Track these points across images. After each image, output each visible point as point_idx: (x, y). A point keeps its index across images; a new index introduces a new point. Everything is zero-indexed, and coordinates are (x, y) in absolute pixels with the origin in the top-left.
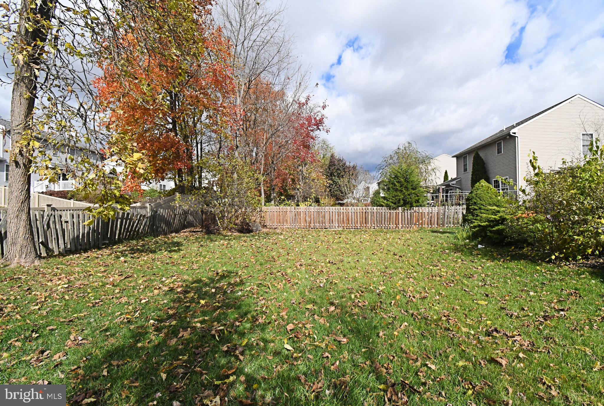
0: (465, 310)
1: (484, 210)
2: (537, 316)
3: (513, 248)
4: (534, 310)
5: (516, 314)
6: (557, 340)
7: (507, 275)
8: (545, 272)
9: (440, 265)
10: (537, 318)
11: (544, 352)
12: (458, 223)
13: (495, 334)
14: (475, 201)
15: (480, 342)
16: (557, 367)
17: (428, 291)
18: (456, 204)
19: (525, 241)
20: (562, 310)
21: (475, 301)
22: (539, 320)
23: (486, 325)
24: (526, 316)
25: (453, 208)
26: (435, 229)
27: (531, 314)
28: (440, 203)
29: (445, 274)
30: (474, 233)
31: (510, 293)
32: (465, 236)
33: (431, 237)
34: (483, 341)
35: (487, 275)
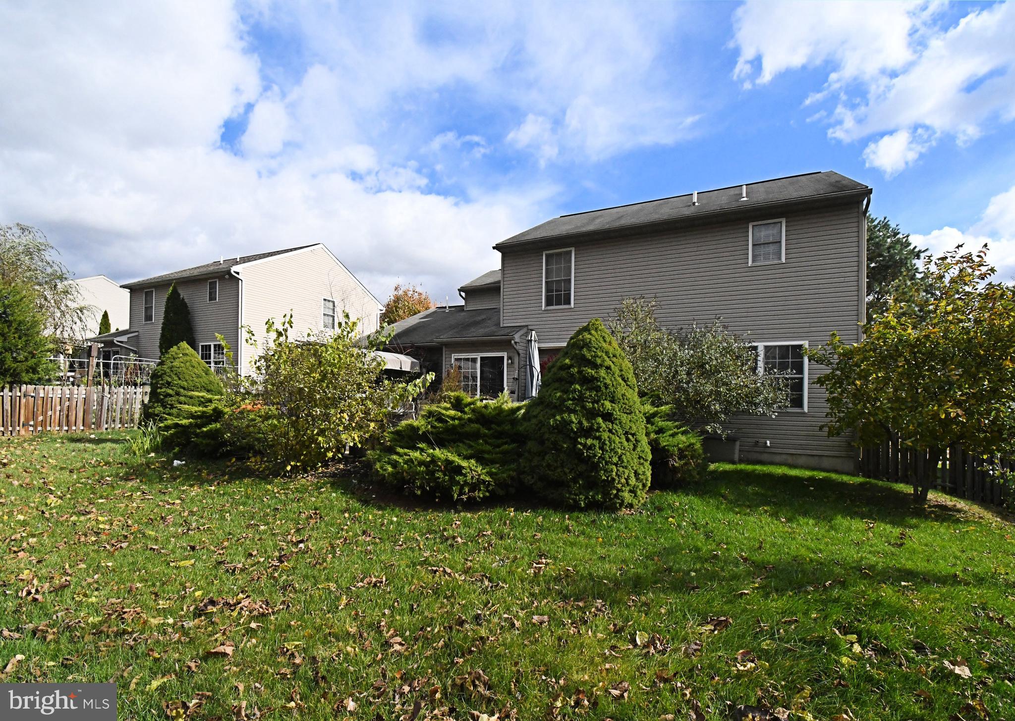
0: (154, 585)
1: (185, 396)
2: (270, 560)
3: (234, 460)
4: (266, 552)
5: (240, 565)
6: (297, 586)
7: (224, 506)
8: (278, 492)
9: (94, 510)
10: (270, 563)
11: (283, 609)
12: (132, 421)
13: (211, 609)
14: (169, 380)
15: (184, 631)
16: (299, 623)
17: (70, 571)
18: (127, 384)
19: (250, 448)
20: (301, 541)
21: (172, 564)
22: (273, 565)
23: (195, 601)
24: (254, 565)
25: (121, 390)
26: (79, 434)
27: (262, 560)
28: (91, 378)
29: (107, 527)
30: (165, 440)
31: (230, 534)
32: (147, 446)
33: (71, 453)
34: (190, 629)
35: (192, 513)
